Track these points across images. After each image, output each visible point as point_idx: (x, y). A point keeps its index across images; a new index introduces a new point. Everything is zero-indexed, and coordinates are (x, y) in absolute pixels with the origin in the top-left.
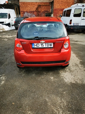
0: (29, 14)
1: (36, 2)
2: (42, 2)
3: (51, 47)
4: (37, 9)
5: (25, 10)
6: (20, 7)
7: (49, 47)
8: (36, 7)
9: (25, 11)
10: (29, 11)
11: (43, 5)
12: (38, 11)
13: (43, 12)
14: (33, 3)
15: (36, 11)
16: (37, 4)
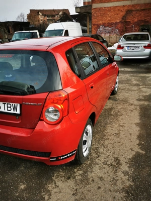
0: (108, 28)
1: (124, 6)
2: (137, 5)
3: (15, 112)
4: (124, 18)
5: (101, 22)
6: (93, 17)
7: (12, 111)
8: (123, 14)
9: (100, 24)
10: (108, 23)
11: (138, 10)
12: (126, 22)
13: (136, 22)
14: (117, 7)
15: (121, 22)
16: (126, 8)
